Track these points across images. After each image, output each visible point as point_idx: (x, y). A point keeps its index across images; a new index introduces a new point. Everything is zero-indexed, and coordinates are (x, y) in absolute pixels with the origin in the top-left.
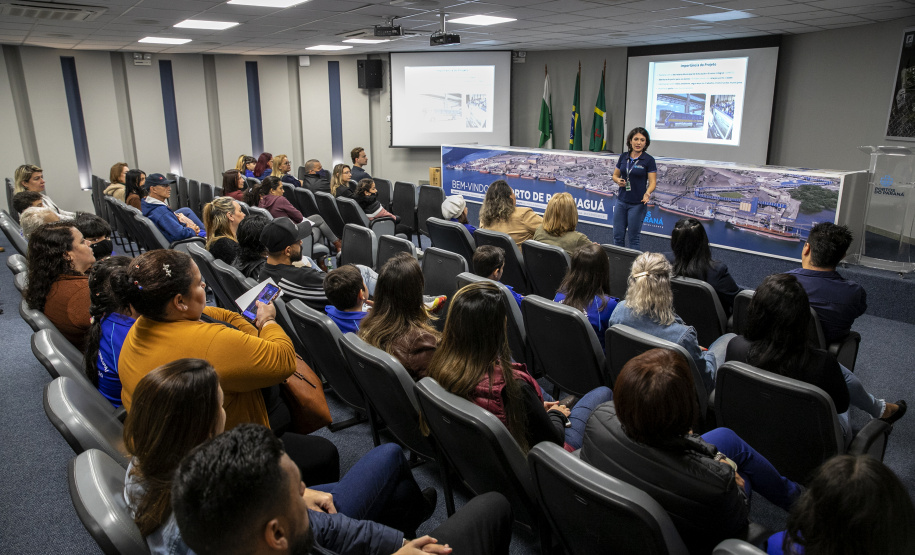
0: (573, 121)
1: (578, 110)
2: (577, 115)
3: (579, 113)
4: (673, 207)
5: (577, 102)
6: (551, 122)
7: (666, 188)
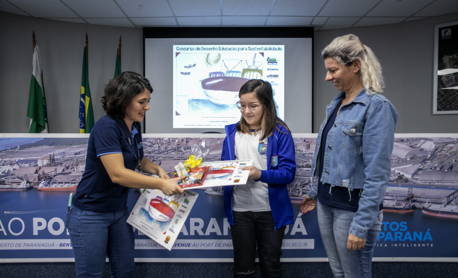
0: (82, 105)
1: (88, 93)
2: (87, 98)
3: (90, 96)
4: (449, 208)
5: (85, 83)
6: (45, 108)
7: (435, 178)
